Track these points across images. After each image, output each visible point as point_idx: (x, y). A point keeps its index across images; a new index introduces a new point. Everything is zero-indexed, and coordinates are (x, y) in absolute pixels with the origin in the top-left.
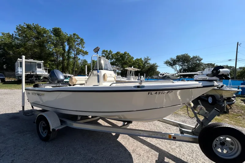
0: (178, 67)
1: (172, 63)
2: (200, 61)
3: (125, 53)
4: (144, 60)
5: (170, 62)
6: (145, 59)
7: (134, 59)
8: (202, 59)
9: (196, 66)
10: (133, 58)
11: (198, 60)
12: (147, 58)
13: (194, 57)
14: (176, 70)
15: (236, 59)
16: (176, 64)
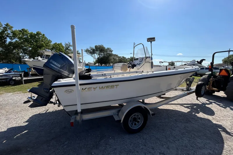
0: (97, 56)
1: (92, 52)
2: (112, 52)
3: (38, 34)
4: (64, 46)
5: (90, 51)
6: (67, 45)
7: (52, 43)
8: (112, 51)
9: (109, 56)
10: (50, 41)
11: (110, 51)
12: (68, 43)
13: (108, 49)
14: (94, 58)
15: (134, 53)
16: (95, 53)
